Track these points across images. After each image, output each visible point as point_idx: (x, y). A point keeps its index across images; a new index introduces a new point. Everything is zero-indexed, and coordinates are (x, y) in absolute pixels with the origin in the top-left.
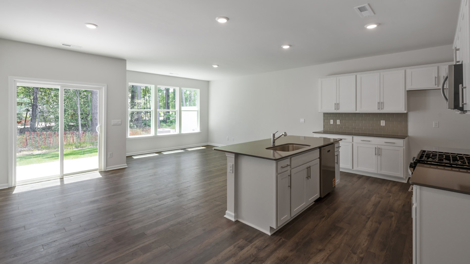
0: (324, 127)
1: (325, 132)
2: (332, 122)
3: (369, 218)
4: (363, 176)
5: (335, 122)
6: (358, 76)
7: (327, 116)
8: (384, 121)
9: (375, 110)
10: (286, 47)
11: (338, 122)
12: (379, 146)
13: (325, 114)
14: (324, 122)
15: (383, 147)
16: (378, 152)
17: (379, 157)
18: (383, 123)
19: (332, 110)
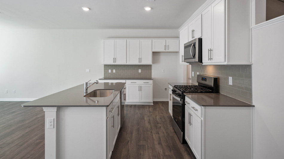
0: (104, 75)
1: (105, 79)
2: (110, 71)
3: (152, 132)
4: (132, 105)
5: (112, 71)
6: (127, 40)
7: (107, 67)
8: (140, 70)
9: (136, 63)
10: (86, 9)
11: (114, 71)
12: (140, 85)
13: (105, 65)
14: (104, 71)
15: (142, 86)
16: (140, 88)
17: (140, 92)
18: (140, 71)
19: (111, 63)
